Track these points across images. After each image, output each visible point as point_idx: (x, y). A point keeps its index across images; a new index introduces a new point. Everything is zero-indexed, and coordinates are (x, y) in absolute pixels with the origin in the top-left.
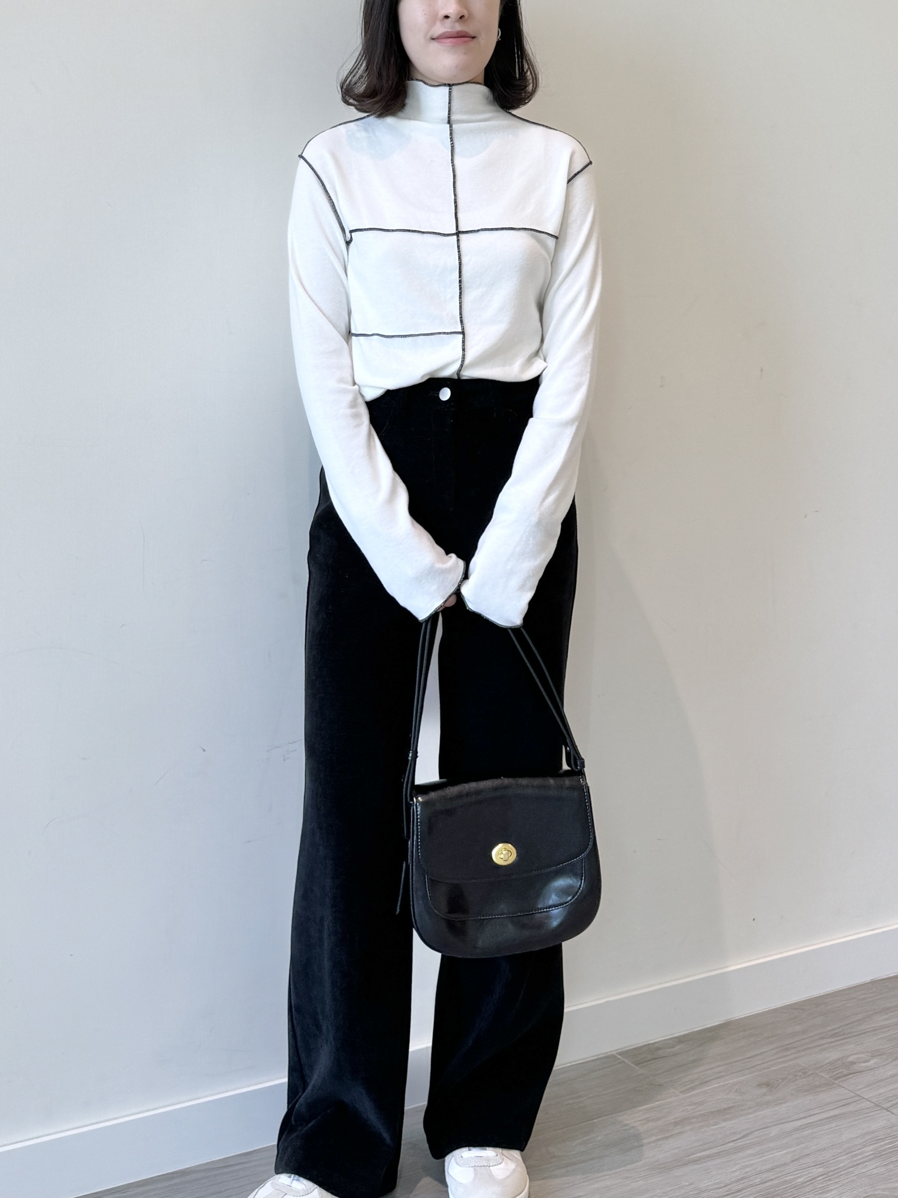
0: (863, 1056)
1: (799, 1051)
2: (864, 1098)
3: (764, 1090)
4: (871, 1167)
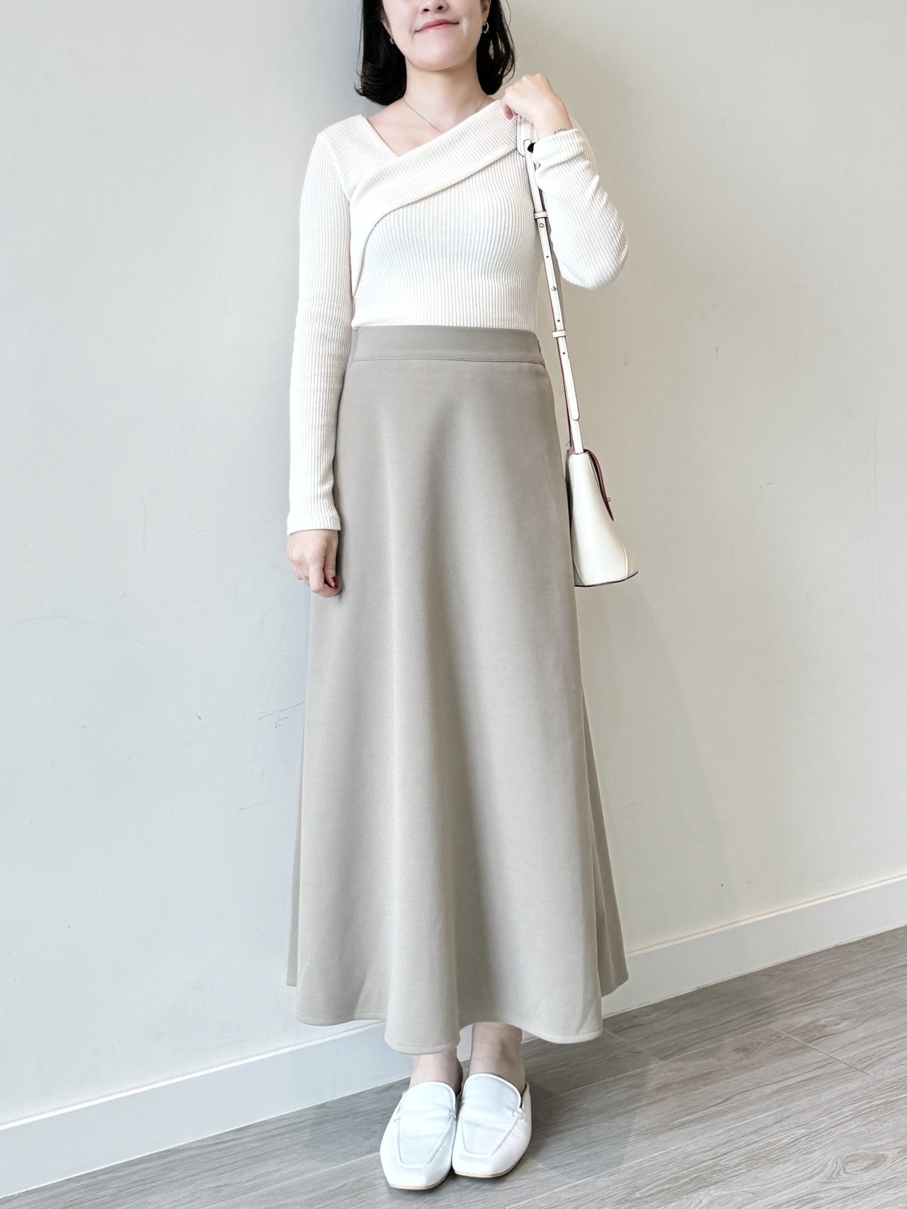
0: (834, 1019)
1: (771, 1016)
2: (838, 1060)
3: (741, 1054)
4: (852, 1127)
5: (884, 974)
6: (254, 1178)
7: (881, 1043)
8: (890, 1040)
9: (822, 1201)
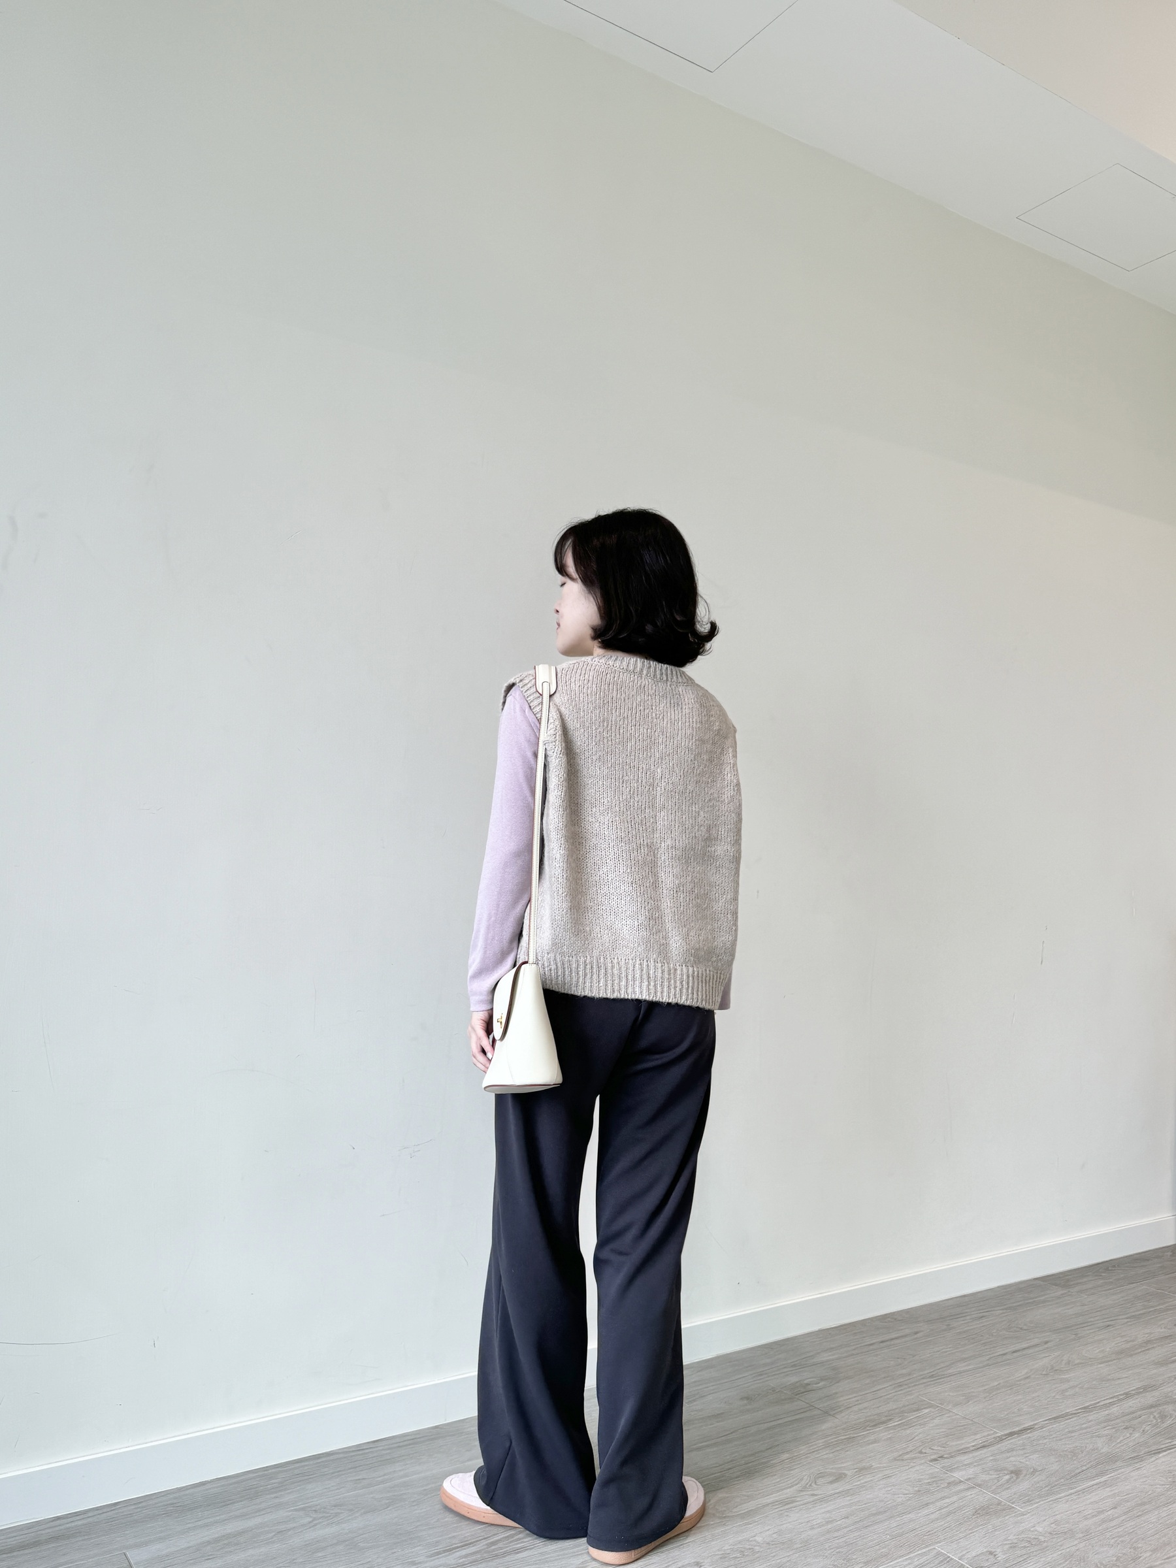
0: (815, 1379)
1: (769, 1376)
2: (815, 1408)
3: (745, 1402)
4: (822, 1454)
5: (854, 1349)
6: (384, 1475)
7: (847, 1397)
8: (855, 1395)
9: (798, 1503)
